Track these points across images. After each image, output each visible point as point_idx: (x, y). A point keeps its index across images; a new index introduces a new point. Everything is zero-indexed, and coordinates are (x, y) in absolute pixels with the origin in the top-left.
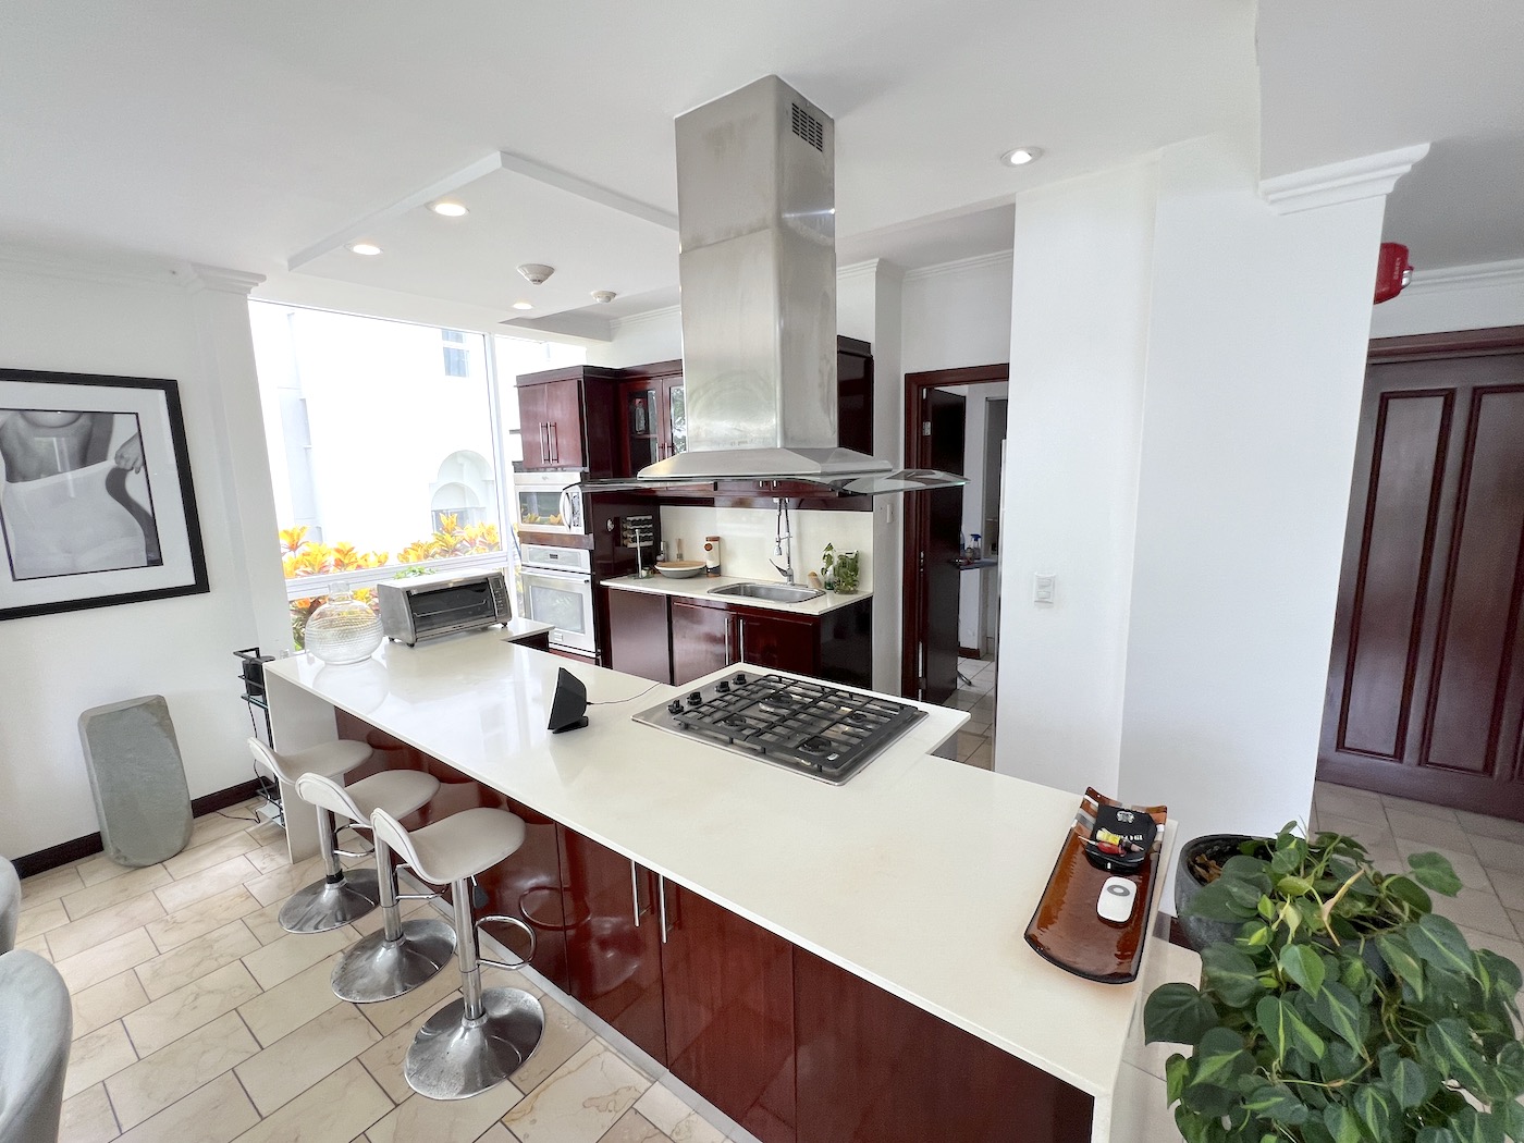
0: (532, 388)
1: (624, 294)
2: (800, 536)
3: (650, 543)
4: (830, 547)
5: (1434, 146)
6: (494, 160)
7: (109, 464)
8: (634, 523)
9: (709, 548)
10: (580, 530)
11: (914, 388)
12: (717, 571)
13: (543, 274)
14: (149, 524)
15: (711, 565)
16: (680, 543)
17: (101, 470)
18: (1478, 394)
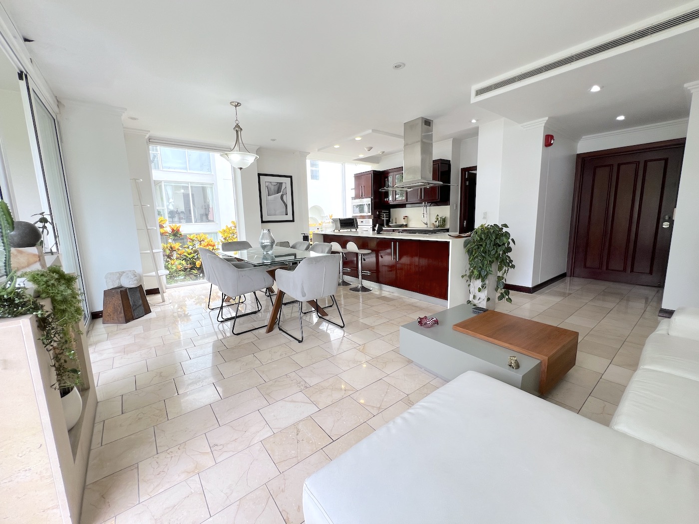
0: (358, 177)
1: (386, 151)
2: (430, 214)
3: (388, 219)
4: (438, 215)
5: (549, 118)
6: (370, 131)
7: (281, 193)
8: (384, 212)
9: (404, 219)
10: (370, 214)
11: (464, 172)
12: (406, 226)
13: (370, 149)
14: (286, 206)
15: (405, 224)
16: (396, 219)
17: (280, 194)
18: (619, 165)
